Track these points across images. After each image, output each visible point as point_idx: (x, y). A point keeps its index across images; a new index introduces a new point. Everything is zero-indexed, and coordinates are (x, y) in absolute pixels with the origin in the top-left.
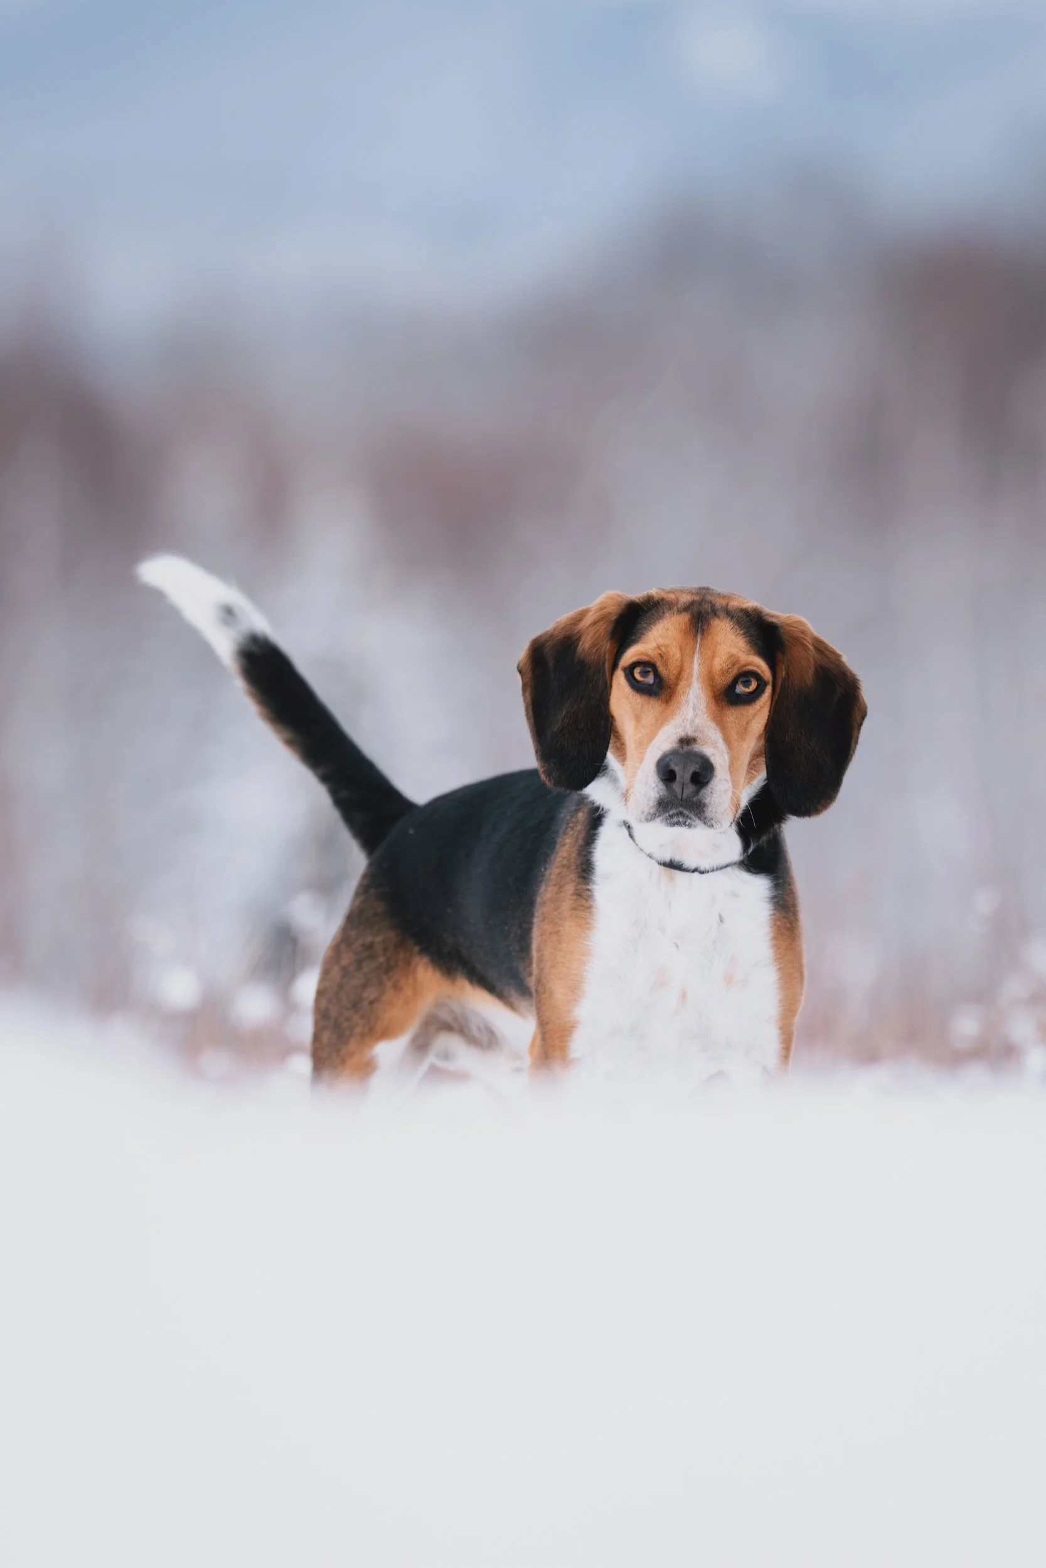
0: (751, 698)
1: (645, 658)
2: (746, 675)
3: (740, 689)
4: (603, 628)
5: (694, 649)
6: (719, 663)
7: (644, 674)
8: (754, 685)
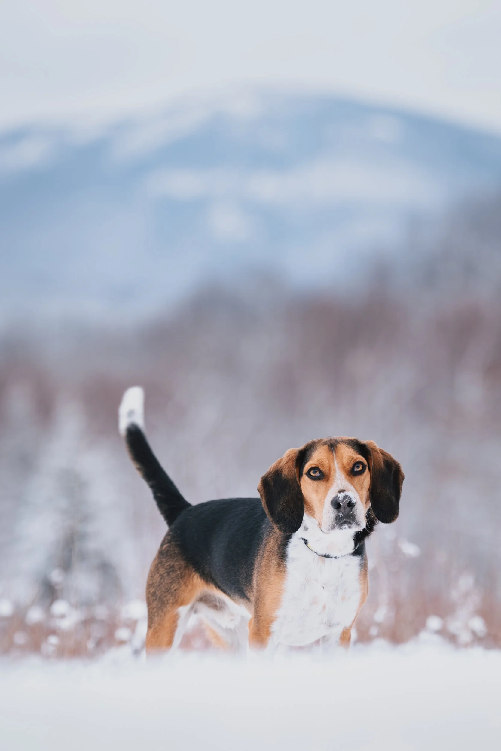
0: (361, 472)
1: (314, 466)
2: (357, 463)
3: (356, 469)
4: (291, 464)
5: (333, 458)
6: (345, 460)
7: (315, 472)
8: (361, 468)
